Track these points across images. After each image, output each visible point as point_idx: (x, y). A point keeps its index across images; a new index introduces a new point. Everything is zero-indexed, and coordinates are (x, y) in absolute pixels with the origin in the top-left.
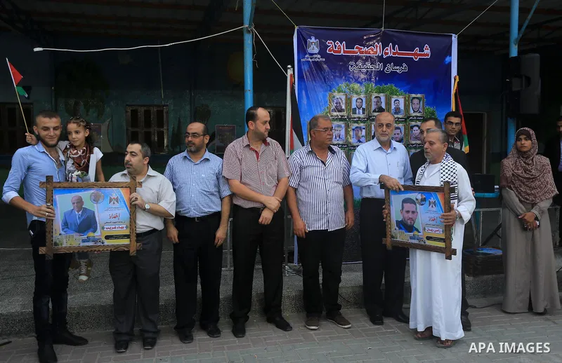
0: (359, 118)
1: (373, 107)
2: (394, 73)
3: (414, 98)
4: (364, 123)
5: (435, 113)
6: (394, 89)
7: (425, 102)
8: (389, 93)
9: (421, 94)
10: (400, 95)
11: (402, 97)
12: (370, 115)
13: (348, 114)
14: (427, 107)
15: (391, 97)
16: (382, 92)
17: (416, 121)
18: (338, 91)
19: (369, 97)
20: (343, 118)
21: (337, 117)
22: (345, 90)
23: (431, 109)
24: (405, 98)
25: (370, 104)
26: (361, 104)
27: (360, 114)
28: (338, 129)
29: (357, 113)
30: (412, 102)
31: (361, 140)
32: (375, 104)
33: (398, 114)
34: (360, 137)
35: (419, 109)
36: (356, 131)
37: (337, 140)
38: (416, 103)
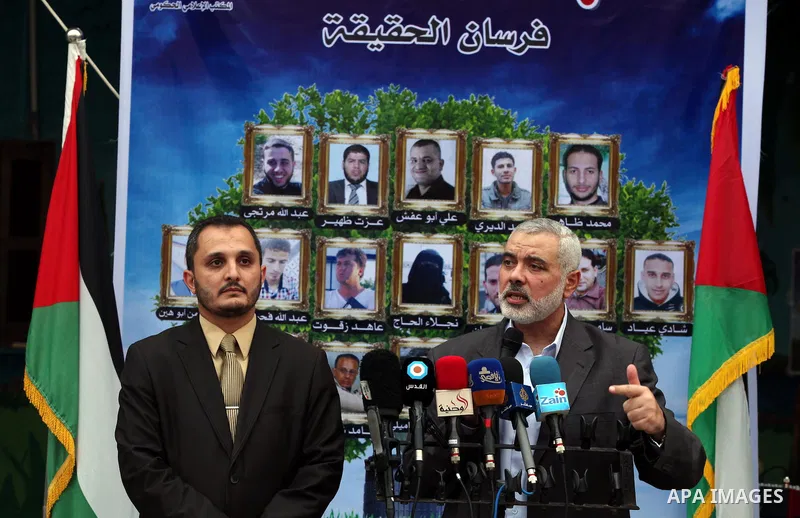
0: (354, 217)
1: (411, 179)
2: (493, 57)
3: (575, 148)
4: (373, 236)
5: (664, 205)
6: (492, 113)
7: (621, 162)
8: (473, 129)
9: (603, 135)
10: (516, 136)
11: (528, 142)
12: (395, 209)
13: (315, 202)
14: (629, 183)
15: (479, 145)
16: (444, 122)
17: (584, 233)
18: (277, 118)
19: (394, 142)
20: (296, 215)
21: (273, 213)
22: (302, 115)
23: (650, 190)
24: (537, 149)
25: (396, 169)
26: (362, 167)
27: (358, 203)
28: (274, 258)
29: (347, 201)
30: (566, 165)
31: (360, 298)
32: (417, 168)
33: (506, 207)
34: (356, 287)
35: (595, 191)
36: (340, 264)
37: (270, 295)
38: (582, 167)
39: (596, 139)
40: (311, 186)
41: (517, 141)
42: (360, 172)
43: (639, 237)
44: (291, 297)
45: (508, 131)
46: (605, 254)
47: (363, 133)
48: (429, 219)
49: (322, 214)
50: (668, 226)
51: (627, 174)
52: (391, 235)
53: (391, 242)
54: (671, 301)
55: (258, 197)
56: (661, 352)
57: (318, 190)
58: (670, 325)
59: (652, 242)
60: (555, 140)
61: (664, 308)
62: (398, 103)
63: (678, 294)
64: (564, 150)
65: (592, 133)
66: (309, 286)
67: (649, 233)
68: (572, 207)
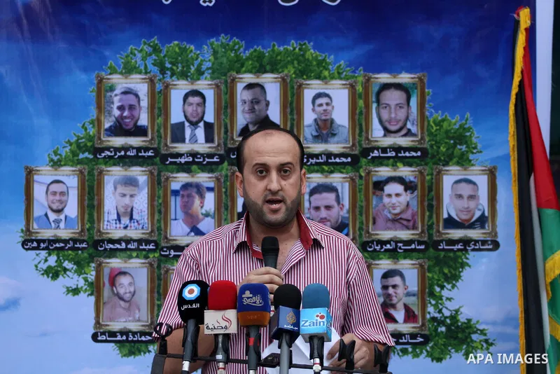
0: (194, 155)
3: (386, 87)
4: (211, 171)
5: (468, 134)
6: (310, 58)
7: (427, 98)
8: (295, 73)
9: (411, 73)
10: (333, 78)
11: (344, 82)
12: (229, 146)
13: (159, 143)
14: (435, 115)
15: (300, 86)
16: (268, 68)
17: (396, 162)
18: (124, 68)
19: (226, 86)
20: (143, 154)
21: (123, 153)
22: (146, 65)
23: (454, 122)
24: (352, 87)
25: (229, 110)
26: (200, 110)
27: (196, 142)
28: (125, 192)
29: (187, 141)
30: (378, 101)
31: (201, 226)
32: (247, 109)
33: (326, 141)
34: (197, 216)
35: (405, 125)
36: (183, 196)
37: (122, 226)
38: (393, 103)
39: (405, 78)
40: (156, 128)
41: (334, 82)
42: (198, 114)
43: (446, 164)
44: (141, 226)
45: (326, 73)
46: (416, 180)
47: (199, 79)
49: (166, 152)
50: (473, 153)
51: (433, 108)
52: (227, 170)
53: (227, 176)
54: (476, 221)
55: (110, 139)
56: (470, 266)
57: (162, 131)
58: (476, 241)
59: (458, 168)
60: (368, 80)
61: (471, 226)
62: (229, 52)
63: (483, 213)
64: (376, 89)
65: (400, 73)
66: (156, 217)
67: (455, 160)
68: (386, 139)
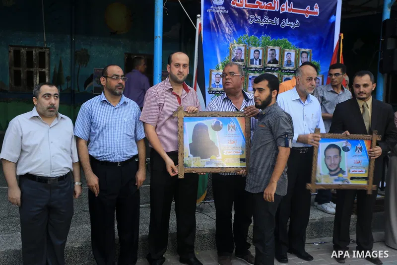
0: (256, 68)
1: (269, 59)
3: (303, 52)
5: (319, 66)
6: (287, 43)
7: (312, 56)
8: (283, 47)
9: (309, 49)
10: (292, 49)
12: (265, 66)
13: (247, 64)
14: (313, 61)
15: (284, 51)
16: (277, 45)
18: (239, 42)
19: (265, 49)
22: (244, 41)
24: (296, 52)
25: (266, 56)
26: (258, 55)
27: (256, 65)
29: (254, 64)
30: (301, 56)
32: (271, 56)
33: (289, 66)
36: (252, 80)
38: (304, 57)
39: (307, 50)
42: (257, 57)
45: (290, 47)
47: (258, 47)
48: (273, 69)
49: (248, 67)
60: (299, 50)
62: (267, 39)
